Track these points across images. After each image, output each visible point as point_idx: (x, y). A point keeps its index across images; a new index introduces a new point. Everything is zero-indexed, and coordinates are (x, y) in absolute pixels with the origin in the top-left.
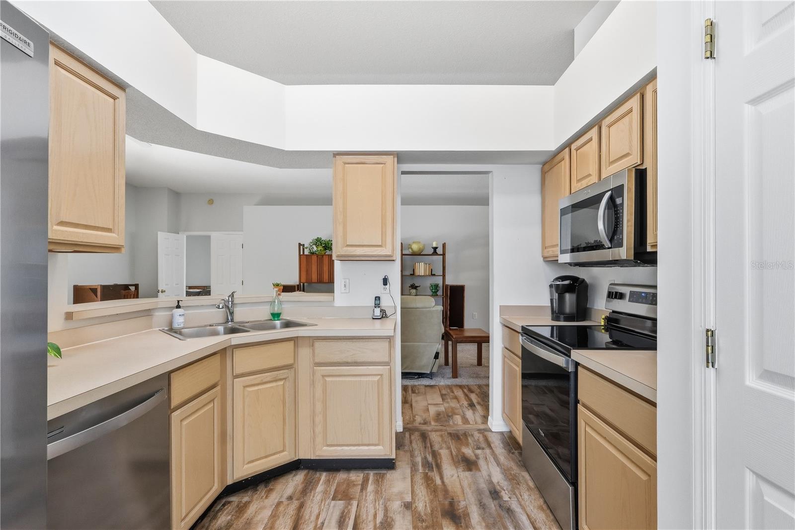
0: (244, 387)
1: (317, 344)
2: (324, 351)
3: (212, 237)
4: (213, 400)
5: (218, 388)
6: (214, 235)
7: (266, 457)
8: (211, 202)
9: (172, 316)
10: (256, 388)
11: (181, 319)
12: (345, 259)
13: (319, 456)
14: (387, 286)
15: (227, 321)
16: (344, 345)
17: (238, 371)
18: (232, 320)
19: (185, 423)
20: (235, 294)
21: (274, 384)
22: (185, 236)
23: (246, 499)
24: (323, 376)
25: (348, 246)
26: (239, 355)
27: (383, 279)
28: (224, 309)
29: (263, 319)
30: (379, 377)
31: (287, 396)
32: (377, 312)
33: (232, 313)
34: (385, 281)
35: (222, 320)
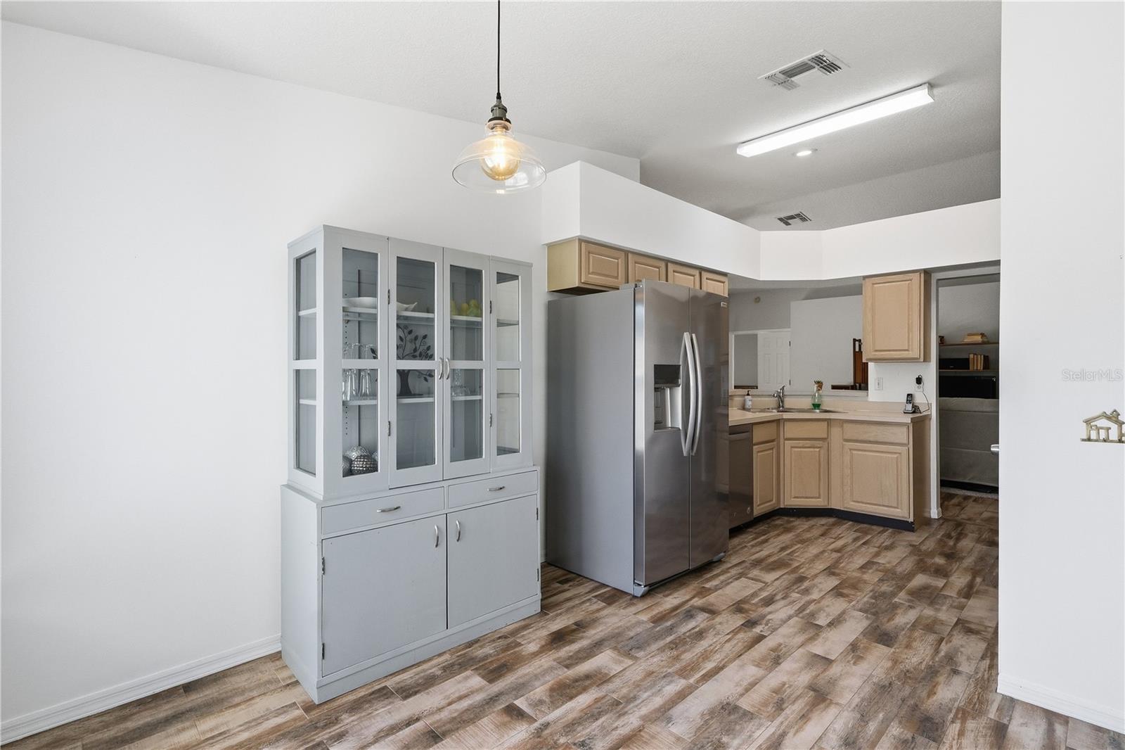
0: (792, 447)
1: (845, 425)
2: (851, 431)
3: (758, 336)
4: (772, 449)
5: (775, 443)
6: (761, 334)
7: (807, 498)
8: (758, 300)
9: (745, 400)
10: (799, 450)
11: (750, 403)
12: (876, 360)
13: (846, 508)
14: (921, 385)
15: (779, 407)
16: (874, 428)
17: (787, 436)
18: (783, 407)
19: (759, 454)
20: (785, 388)
21: (812, 450)
22: (733, 336)
23: (792, 519)
24: (850, 450)
25: (876, 351)
26: (788, 425)
27: (917, 379)
28: (776, 398)
29: (806, 408)
30: (898, 455)
31: (822, 460)
32: (909, 407)
33: (782, 402)
34: (919, 381)
35: (775, 406)
